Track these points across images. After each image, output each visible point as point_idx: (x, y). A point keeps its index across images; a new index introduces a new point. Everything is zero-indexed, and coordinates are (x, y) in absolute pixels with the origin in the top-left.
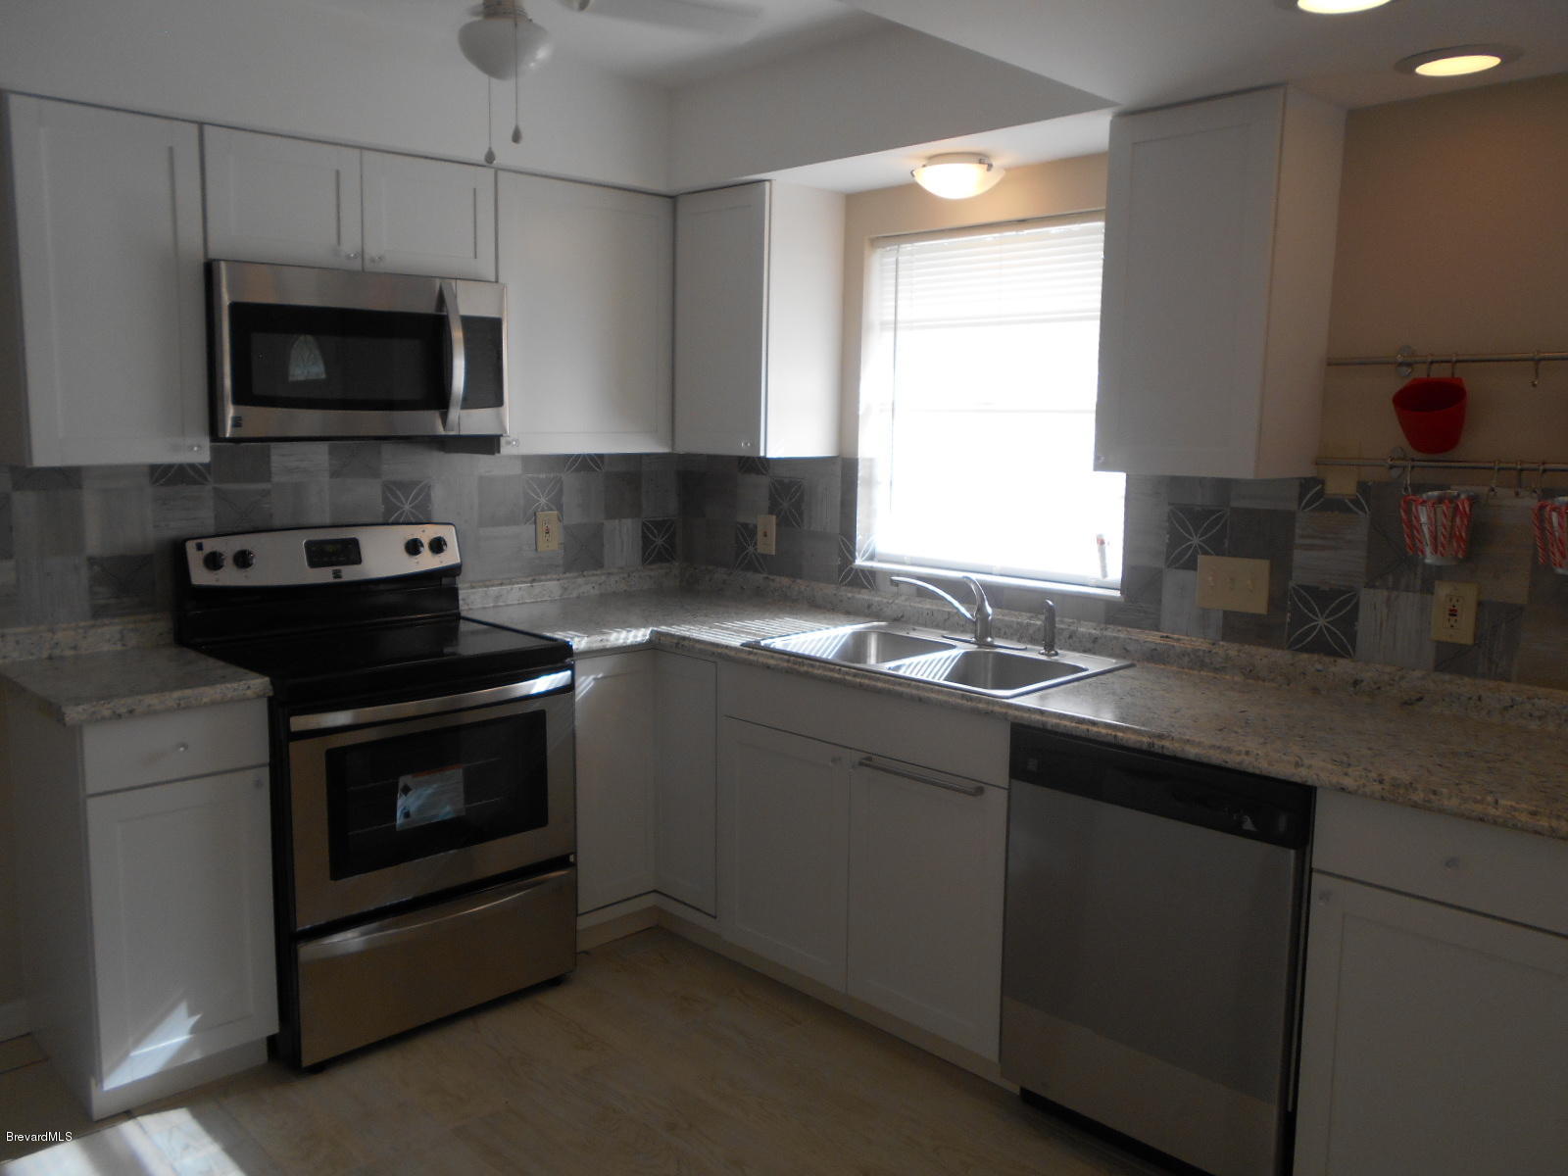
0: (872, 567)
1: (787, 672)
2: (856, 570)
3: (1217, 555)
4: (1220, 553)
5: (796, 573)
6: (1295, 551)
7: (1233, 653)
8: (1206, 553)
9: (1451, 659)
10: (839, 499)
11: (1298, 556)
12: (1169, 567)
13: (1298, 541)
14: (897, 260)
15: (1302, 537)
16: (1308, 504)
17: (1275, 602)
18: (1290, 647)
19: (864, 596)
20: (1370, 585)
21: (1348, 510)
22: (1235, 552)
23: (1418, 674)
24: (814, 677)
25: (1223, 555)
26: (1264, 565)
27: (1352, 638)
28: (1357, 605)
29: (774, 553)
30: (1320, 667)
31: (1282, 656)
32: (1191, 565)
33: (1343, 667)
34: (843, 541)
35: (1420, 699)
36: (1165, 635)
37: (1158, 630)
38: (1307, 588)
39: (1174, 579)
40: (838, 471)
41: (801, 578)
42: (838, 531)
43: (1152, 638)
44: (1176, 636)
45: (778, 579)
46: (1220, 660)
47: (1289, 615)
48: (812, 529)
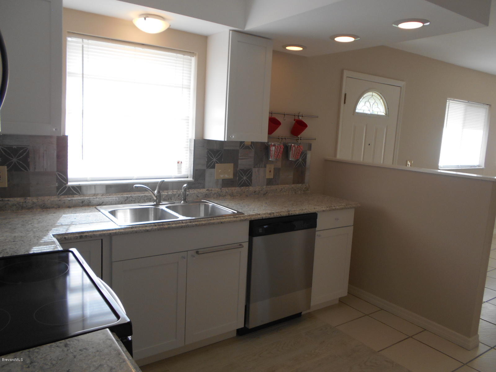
0: (79, 185)
1: (158, 230)
2: (69, 187)
3: (220, 163)
4: (221, 163)
5: (25, 194)
6: (239, 160)
7: (227, 191)
8: (217, 163)
9: (270, 182)
10: (55, 154)
11: (240, 161)
12: (207, 168)
13: (240, 157)
14: (83, 46)
15: (240, 156)
16: (241, 148)
17: (235, 175)
18: (238, 186)
19: (77, 198)
20: (254, 167)
21: (250, 149)
22: (225, 162)
23: (265, 187)
24: (173, 228)
25: (222, 163)
26: (232, 164)
27: (251, 181)
28: (252, 172)
29: (6, 186)
30: (247, 190)
31: (238, 189)
32: (213, 167)
33: (251, 189)
34: (58, 174)
35: (267, 193)
36: (207, 189)
37: (204, 188)
38: (241, 170)
39: (209, 172)
40: (55, 141)
41: (29, 196)
42: (55, 170)
43: (204, 191)
44: (210, 189)
45: (11, 199)
46: (225, 193)
47: (238, 177)
48: (37, 170)
